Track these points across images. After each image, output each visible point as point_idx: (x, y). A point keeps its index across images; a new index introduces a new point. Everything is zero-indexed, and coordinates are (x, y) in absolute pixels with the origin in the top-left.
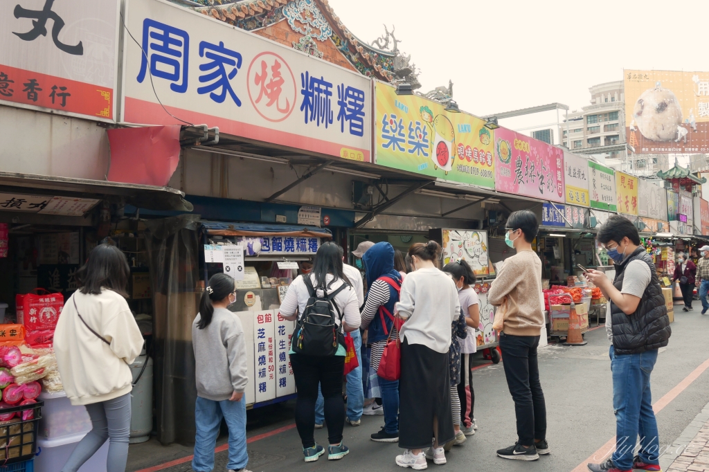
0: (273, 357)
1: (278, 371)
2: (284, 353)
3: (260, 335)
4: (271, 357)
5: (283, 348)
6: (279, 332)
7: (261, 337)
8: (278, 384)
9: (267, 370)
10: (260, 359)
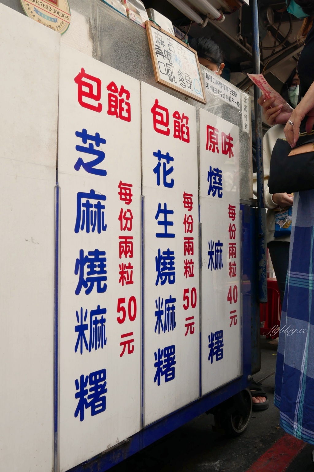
0: (135, 261)
1: (151, 320)
2: (169, 254)
3: (88, 158)
4: (126, 260)
5: (166, 235)
6: (156, 170)
7: (89, 168)
8: (151, 371)
9: (111, 316)
10: (80, 263)
